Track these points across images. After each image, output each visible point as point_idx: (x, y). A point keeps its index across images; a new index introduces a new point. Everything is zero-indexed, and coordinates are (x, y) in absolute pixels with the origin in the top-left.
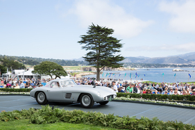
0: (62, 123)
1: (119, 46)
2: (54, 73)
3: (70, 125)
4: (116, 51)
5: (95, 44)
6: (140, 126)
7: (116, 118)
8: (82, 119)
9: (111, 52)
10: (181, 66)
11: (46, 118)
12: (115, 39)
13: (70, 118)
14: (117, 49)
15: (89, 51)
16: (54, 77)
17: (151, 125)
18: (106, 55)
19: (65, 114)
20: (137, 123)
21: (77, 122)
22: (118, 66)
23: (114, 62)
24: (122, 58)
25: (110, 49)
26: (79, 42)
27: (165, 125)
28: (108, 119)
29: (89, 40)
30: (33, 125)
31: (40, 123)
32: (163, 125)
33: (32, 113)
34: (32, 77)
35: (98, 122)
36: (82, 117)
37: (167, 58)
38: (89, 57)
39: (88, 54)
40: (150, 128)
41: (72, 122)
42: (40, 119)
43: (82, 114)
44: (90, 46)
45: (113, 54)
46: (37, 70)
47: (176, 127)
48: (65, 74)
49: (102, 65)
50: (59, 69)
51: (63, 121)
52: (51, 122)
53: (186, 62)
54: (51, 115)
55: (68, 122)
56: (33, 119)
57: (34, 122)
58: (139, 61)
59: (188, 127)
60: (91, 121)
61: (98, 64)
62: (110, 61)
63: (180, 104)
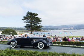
1: (40, 21)
2: (11, 34)
5: (30, 20)
7: (38, 52)
8: (23, 54)
9: (37, 24)
10: (67, 29)
11: (7, 54)
12: (39, 18)
13: (18, 53)
14: (39, 22)
15: (27, 23)
17: (53, 54)
18: (34, 25)
19: (16, 52)
20: (47, 54)
21: (21, 55)
22: (40, 30)
24: (42, 26)
25: (36, 22)
26: (23, 19)
27: (59, 54)
28: (35, 53)
29: (27, 19)
32: (58, 54)
33: (1, 52)
34: (1, 36)
36: (24, 53)
37: (61, 26)
38: (27, 26)
39: (27, 25)
41: (19, 55)
42: (5, 54)
43: (23, 51)
44: (27, 21)
45: (38, 25)
46: (3, 32)
47: (63, 55)
48: (16, 34)
49: (33, 30)
50: (13, 32)
51: (15, 55)
53: (69, 27)
54: (9, 52)
55: (17, 55)
56: (1, 54)
58: (49, 28)
59: (68, 55)
60: (27, 54)
61: (31, 29)
62: (36, 28)
63: (65, 45)
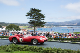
0: (20, 51)
2: (15, 29)
3: (23, 52)
4: (42, 19)
5: (33, 16)
6: (53, 51)
7: (43, 48)
8: (28, 49)
9: (40, 20)
10: (70, 26)
11: (12, 49)
12: (42, 14)
13: (23, 49)
15: (30, 19)
16: (15, 31)
17: (58, 51)
18: (38, 21)
19: (21, 47)
20: (52, 50)
21: (26, 50)
22: (43, 26)
23: (42, 24)
24: (45, 23)
25: (40, 18)
26: (26, 16)
28: (39, 49)
29: (31, 15)
30: (7, 52)
31: (10, 51)
32: (62, 51)
33: (6, 47)
34: (5, 31)
35: (35, 50)
37: (64, 22)
38: (31, 22)
40: (57, 52)
41: (24, 50)
42: (10, 49)
43: (28, 47)
44: (31, 17)
45: (41, 21)
46: (7, 28)
47: (68, 51)
48: (20, 30)
49: (36, 26)
50: (17, 28)
51: (20, 50)
52: (15, 51)
53: (73, 24)
54: (14, 48)
55: (22, 50)
56: (7, 49)
57: (7, 51)
58: (52, 24)
59: (73, 51)
60: (32, 50)
61: (35, 25)
62: (40, 24)
63: (70, 42)
